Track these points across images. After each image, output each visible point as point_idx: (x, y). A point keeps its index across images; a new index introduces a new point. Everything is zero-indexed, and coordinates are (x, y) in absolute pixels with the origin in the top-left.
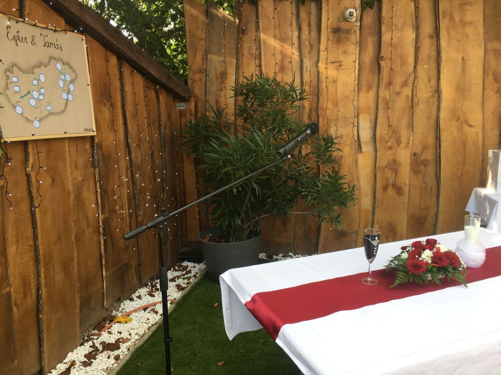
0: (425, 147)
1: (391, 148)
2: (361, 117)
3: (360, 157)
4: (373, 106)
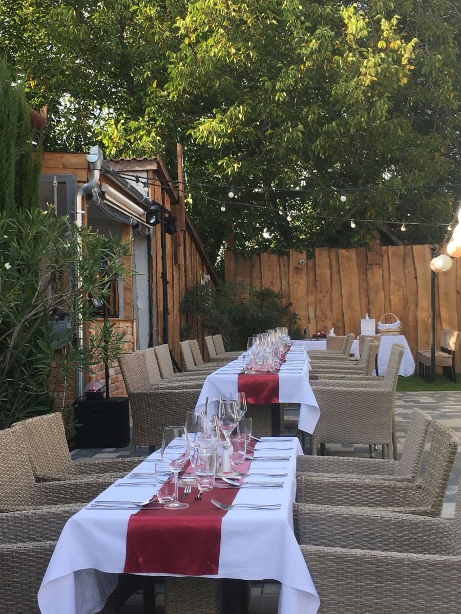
0: (338, 320)
1: (323, 321)
2: (309, 307)
3: (310, 325)
4: (314, 301)
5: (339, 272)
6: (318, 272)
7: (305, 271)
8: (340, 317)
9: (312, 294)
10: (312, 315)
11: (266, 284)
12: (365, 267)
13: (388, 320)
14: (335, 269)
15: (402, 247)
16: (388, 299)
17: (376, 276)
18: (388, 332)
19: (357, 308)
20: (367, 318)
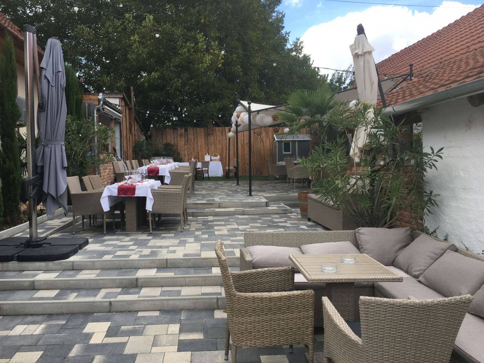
1: (191, 156)
2: (185, 150)
3: (186, 157)
4: (187, 148)
5: (197, 137)
6: (189, 137)
7: (184, 136)
8: (197, 155)
9: (186, 145)
10: (186, 153)
11: (168, 141)
12: (207, 135)
13: (216, 156)
14: (195, 136)
15: (221, 128)
16: (215, 147)
17: (211, 139)
18: (215, 160)
19: (204, 151)
20: (207, 155)
